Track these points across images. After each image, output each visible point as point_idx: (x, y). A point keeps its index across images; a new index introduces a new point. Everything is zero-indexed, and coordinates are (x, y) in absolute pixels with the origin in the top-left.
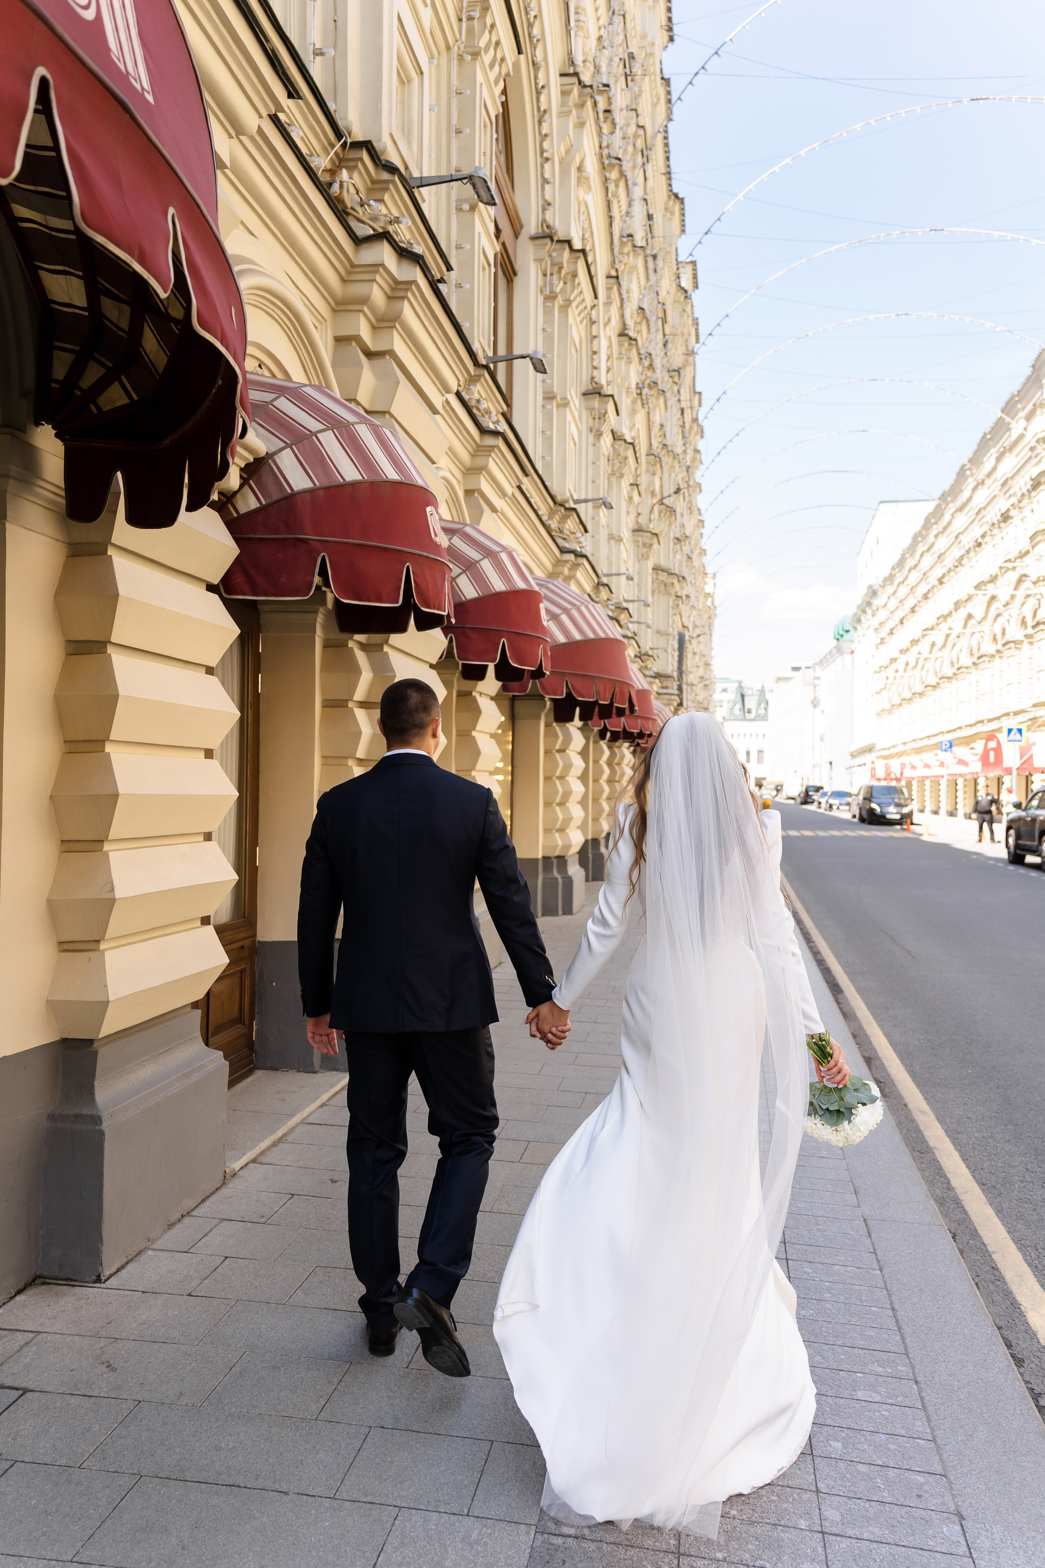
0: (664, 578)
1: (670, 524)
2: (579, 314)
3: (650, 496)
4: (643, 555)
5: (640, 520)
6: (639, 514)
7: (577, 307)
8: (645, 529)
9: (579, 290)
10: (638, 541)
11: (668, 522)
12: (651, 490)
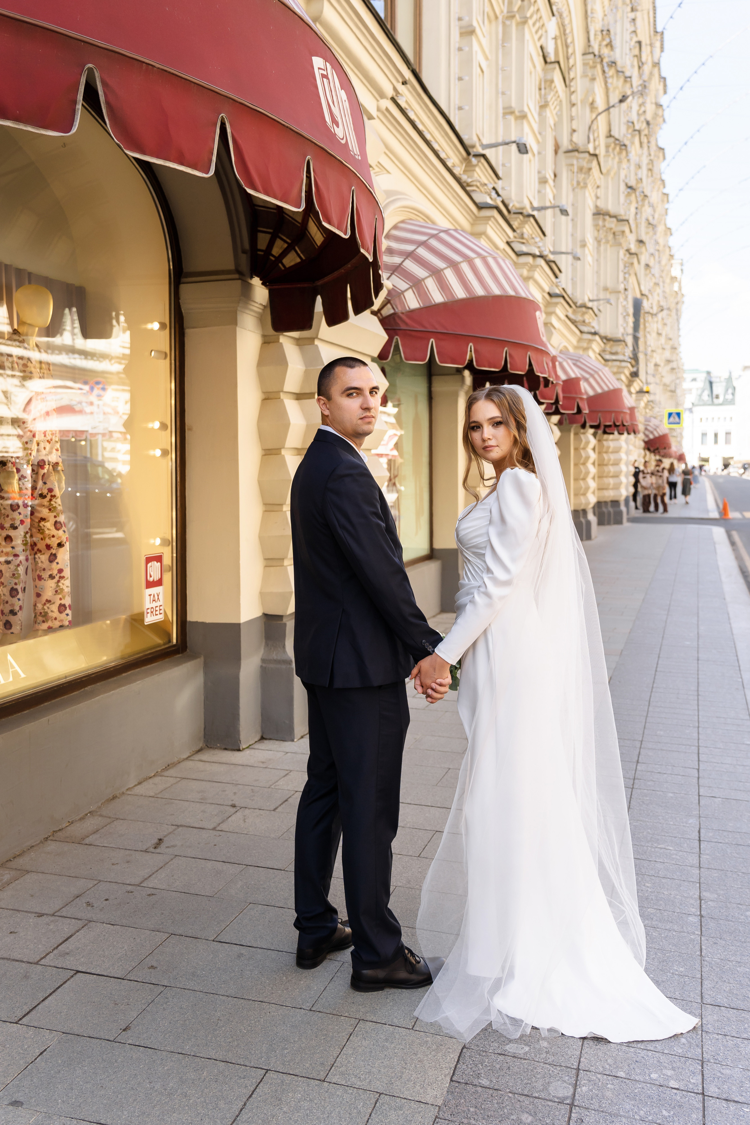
0: (613, 226)
1: (620, 162)
3: (588, 109)
4: (578, 183)
5: (575, 138)
6: (574, 131)
8: (582, 149)
10: (572, 165)
11: (617, 159)
12: (591, 100)
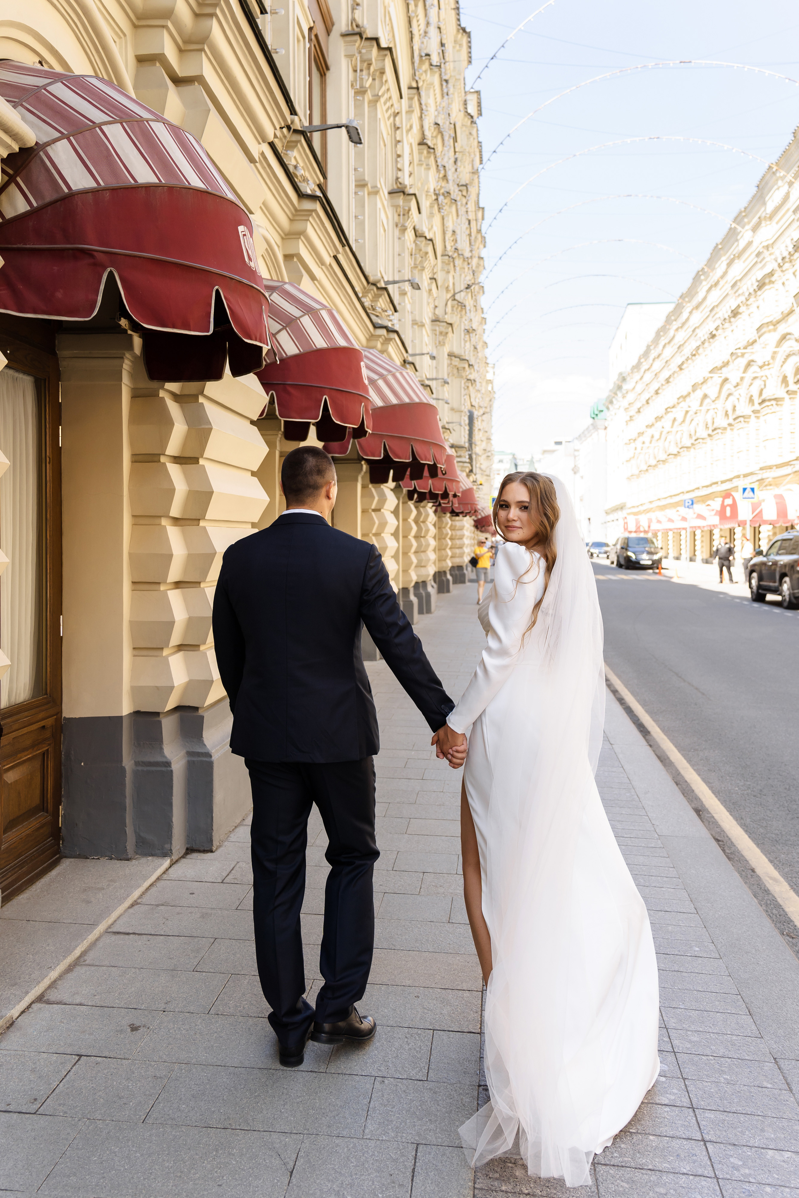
0: (457, 363)
1: (461, 317)
2: (387, 111)
3: (445, 291)
4: (440, 342)
5: (437, 312)
6: (437, 306)
7: (385, 103)
8: (441, 320)
9: (387, 87)
10: (435, 330)
11: (459, 316)
12: (446, 285)
